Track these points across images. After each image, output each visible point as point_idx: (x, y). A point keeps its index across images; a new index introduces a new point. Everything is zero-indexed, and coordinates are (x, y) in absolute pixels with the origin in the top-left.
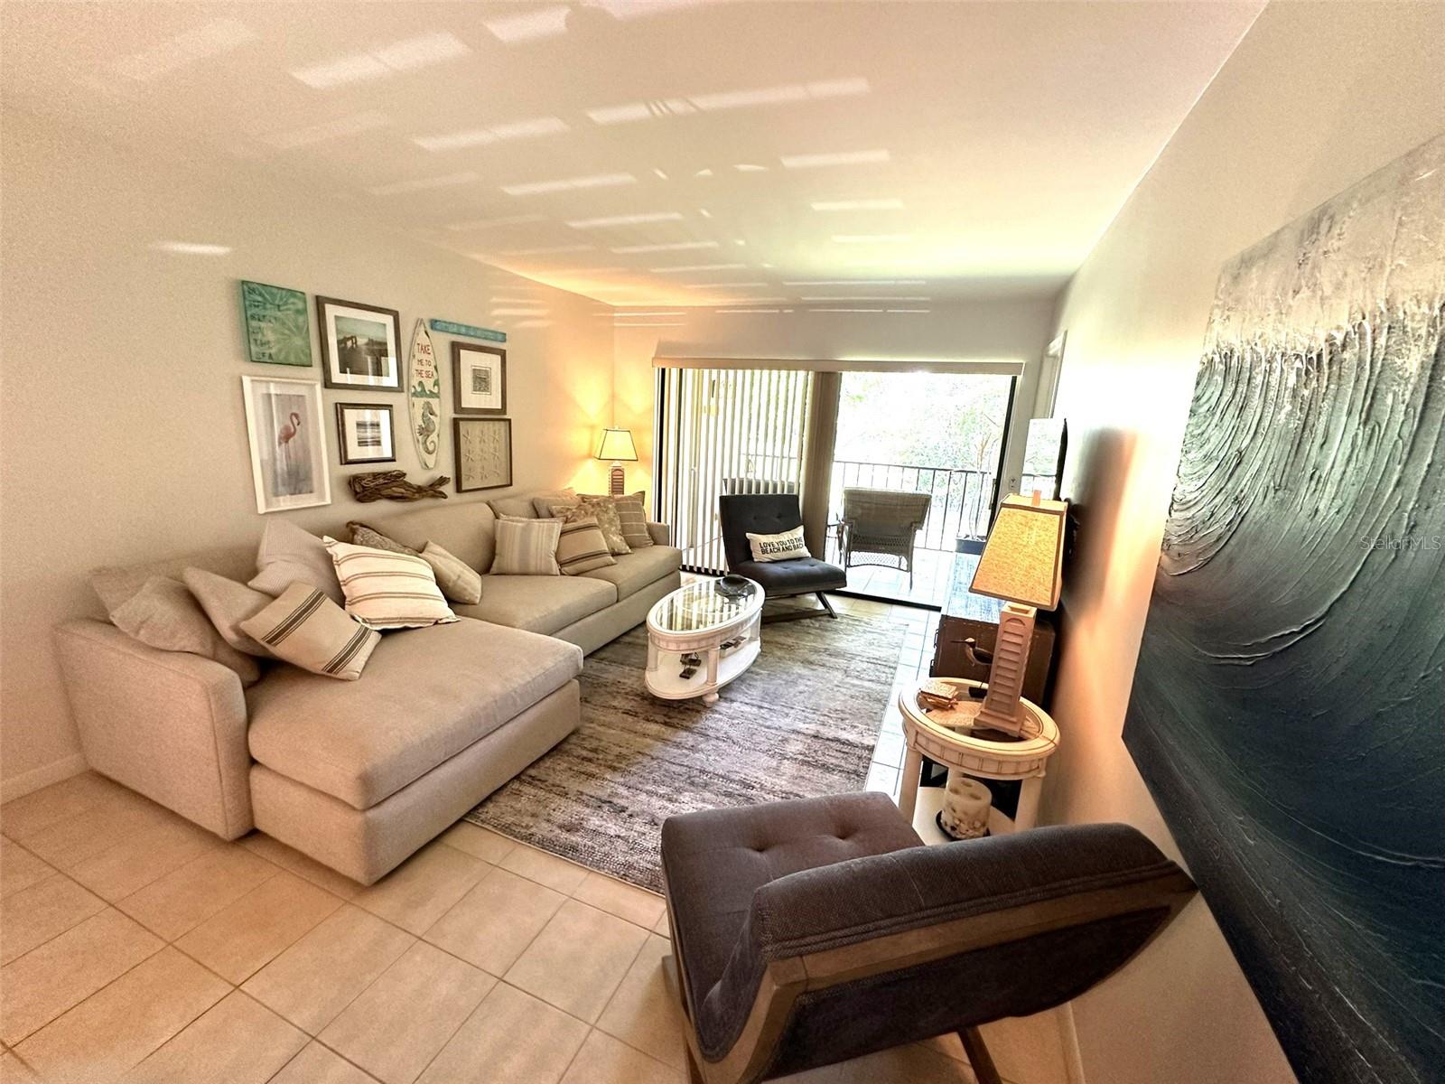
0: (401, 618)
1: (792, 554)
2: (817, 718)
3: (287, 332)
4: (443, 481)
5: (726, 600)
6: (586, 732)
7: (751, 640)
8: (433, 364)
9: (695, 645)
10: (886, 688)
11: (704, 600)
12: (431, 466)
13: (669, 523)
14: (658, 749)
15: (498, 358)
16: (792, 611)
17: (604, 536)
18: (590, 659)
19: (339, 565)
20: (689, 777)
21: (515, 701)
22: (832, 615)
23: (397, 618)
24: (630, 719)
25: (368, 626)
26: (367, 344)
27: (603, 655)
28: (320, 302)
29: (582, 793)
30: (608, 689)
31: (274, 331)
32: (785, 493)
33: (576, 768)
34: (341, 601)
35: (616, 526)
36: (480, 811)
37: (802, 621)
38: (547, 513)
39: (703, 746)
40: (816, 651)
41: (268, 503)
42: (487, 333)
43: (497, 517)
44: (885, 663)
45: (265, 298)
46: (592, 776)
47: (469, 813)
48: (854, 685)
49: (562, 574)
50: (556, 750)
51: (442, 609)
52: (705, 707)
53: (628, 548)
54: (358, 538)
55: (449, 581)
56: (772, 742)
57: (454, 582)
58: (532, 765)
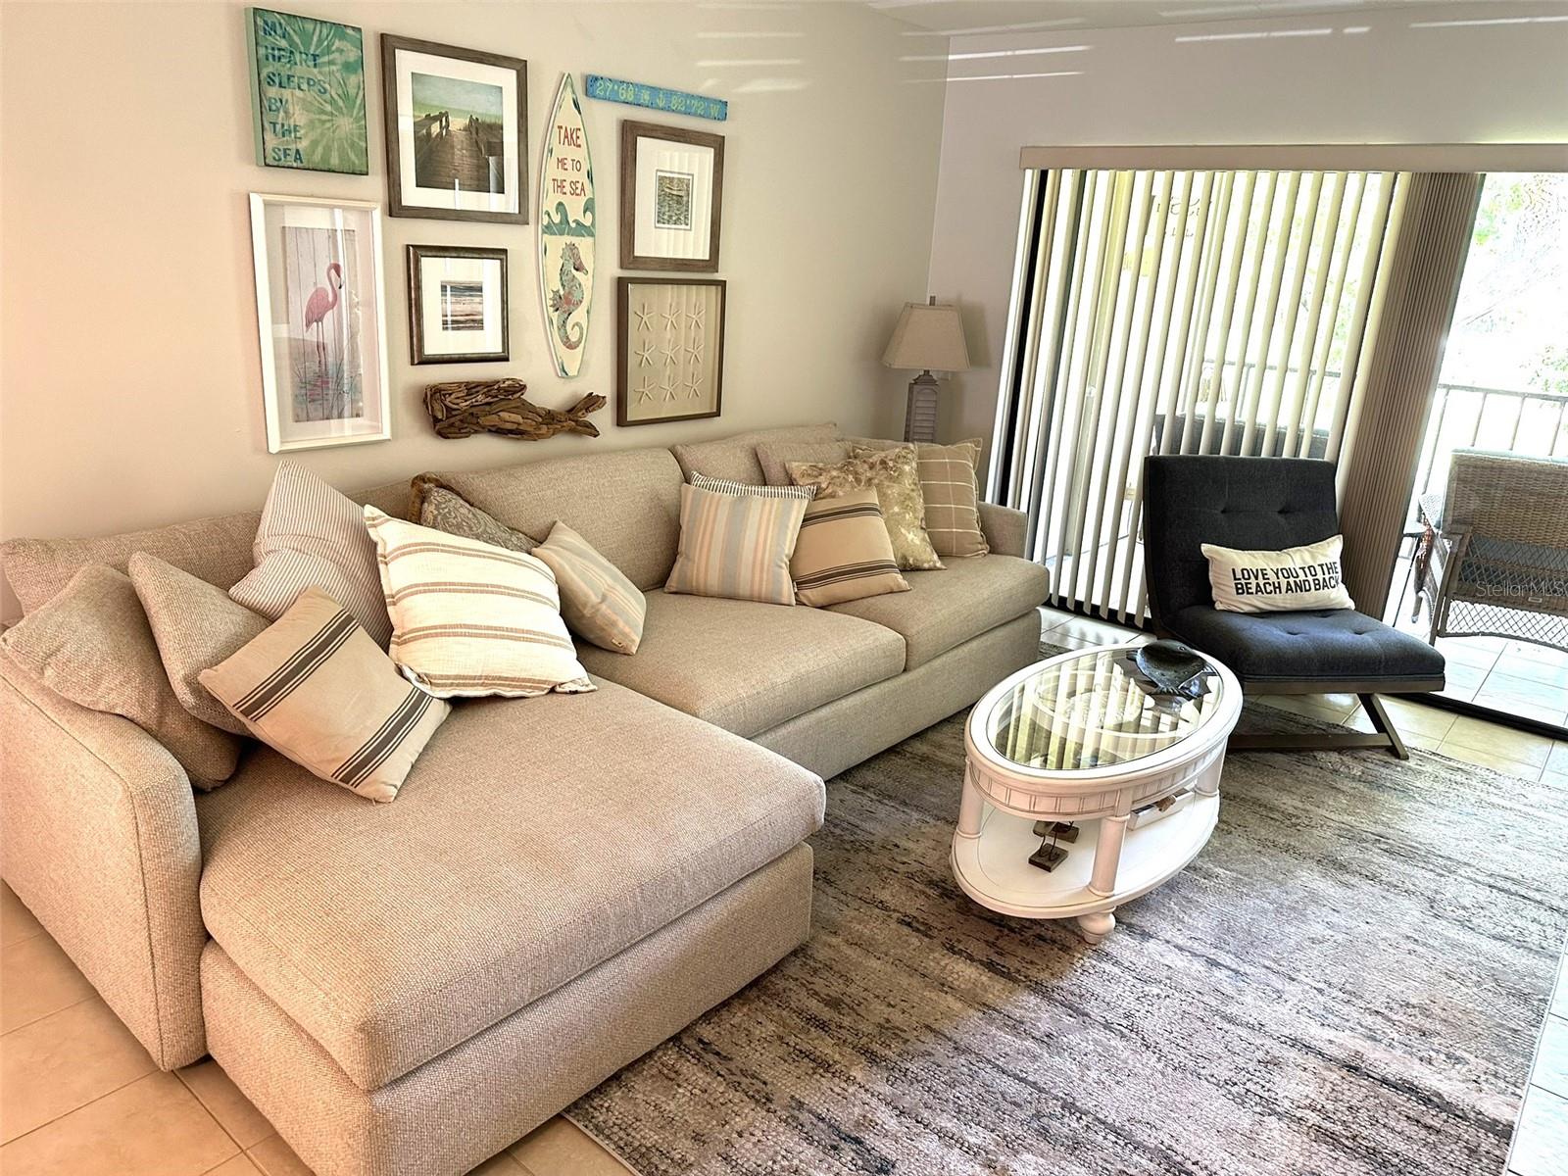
0: (487, 678)
1: (1311, 599)
2: (1356, 1015)
3: (328, 108)
4: (592, 402)
5: (1150, 702)
6: (822, 954)
7: (1199, 794)
8: (585, 167)
9: (1070, 806)
10: (1541, 965)
11: (1097, 696)
12: (572, 371)
13: (1024, 508)
14: (972, 1027)
15: (708, 155)
16: (1294, 729)
17: (890, 532)
18: (843, 784)
19: (386, 564)
20: (1038, 1115)
21: (680, 887)
22: (1394, 751)
23: (480, 677)
24: (915, 940)
25: (425, 688)
26: (467, 129)
27: (869, 776)
28: (388, 45)
29: (801, 1105)
30: (872, 859)
31: (306, 106)
32: (1303, 456)
33: (792, 1040)
34: (384, 635)
35: (915, 511)
36: (597, 1102)
37: (1321, 755)
38: (782, 475)
39: (1074, 1039)
40: (1354, 837)
41: (284, 436)
42: (693, 103)
43: (687, 479)
44: (1538, 897)
45: (292, 43)
46: (824, 1066)
47: (575, 1106)
48: (1455, 945)
49: (799, 603)
50: (757, 988)
51: (563, 664)
52: (1082, 940)
53: (935, 557)
54: (429, 509)
55: (585, 605)
56: (1240, 1061)
57: (593, 607)
58: (707, 1017)
